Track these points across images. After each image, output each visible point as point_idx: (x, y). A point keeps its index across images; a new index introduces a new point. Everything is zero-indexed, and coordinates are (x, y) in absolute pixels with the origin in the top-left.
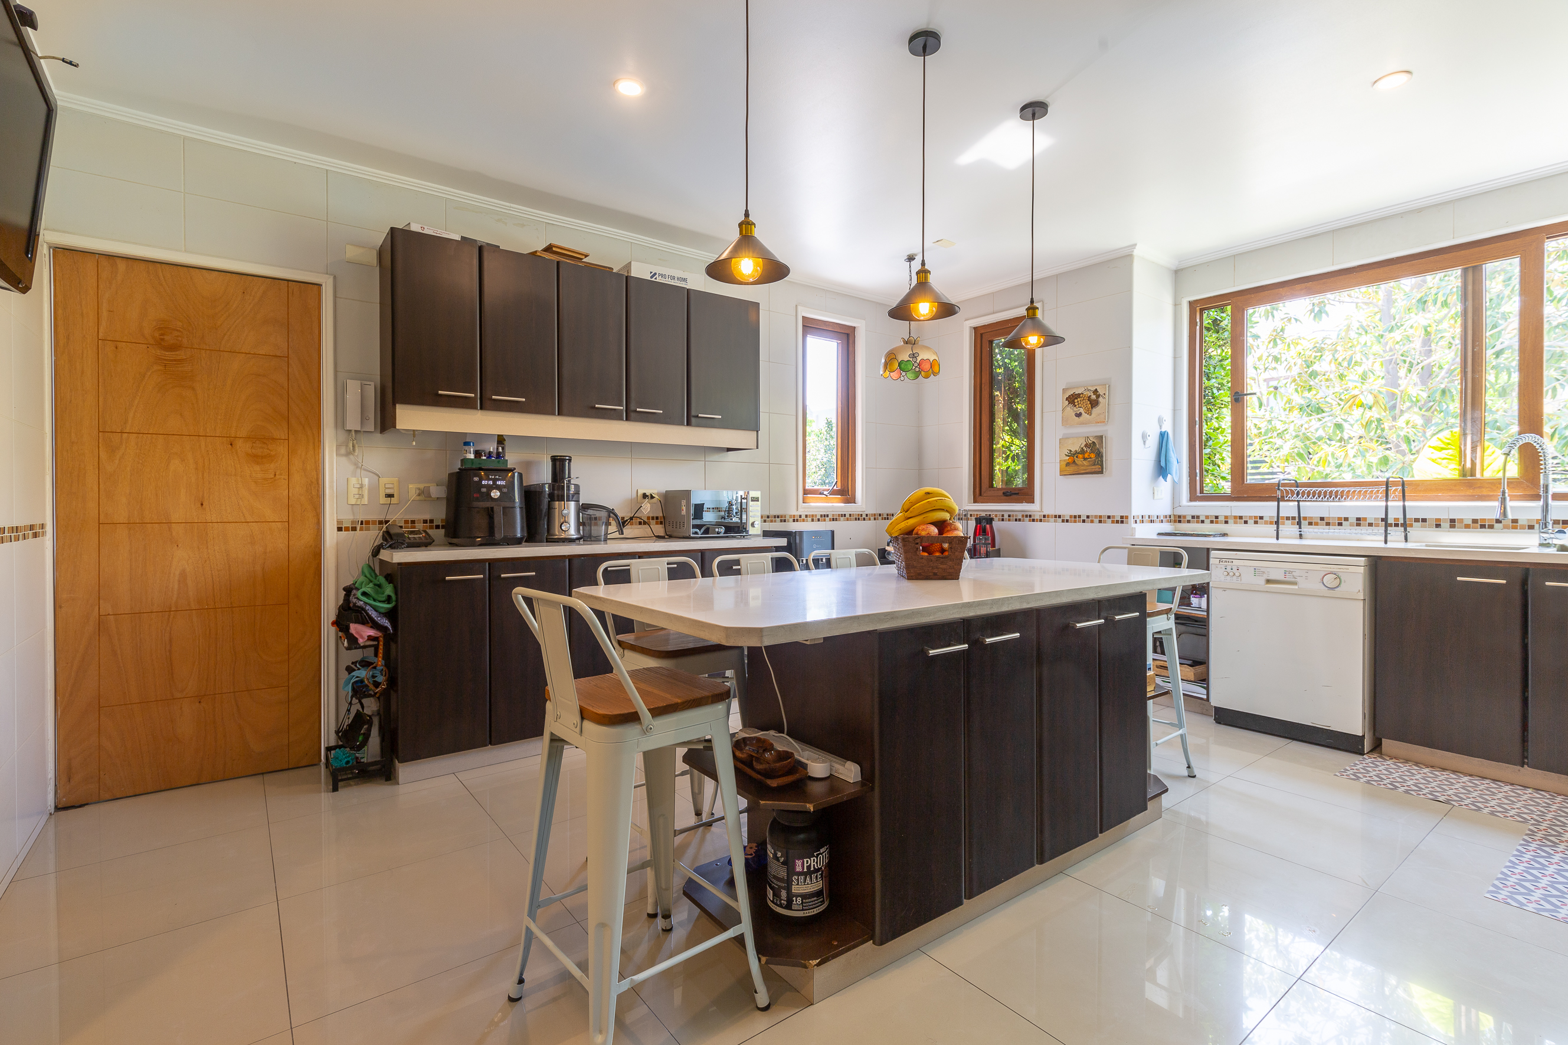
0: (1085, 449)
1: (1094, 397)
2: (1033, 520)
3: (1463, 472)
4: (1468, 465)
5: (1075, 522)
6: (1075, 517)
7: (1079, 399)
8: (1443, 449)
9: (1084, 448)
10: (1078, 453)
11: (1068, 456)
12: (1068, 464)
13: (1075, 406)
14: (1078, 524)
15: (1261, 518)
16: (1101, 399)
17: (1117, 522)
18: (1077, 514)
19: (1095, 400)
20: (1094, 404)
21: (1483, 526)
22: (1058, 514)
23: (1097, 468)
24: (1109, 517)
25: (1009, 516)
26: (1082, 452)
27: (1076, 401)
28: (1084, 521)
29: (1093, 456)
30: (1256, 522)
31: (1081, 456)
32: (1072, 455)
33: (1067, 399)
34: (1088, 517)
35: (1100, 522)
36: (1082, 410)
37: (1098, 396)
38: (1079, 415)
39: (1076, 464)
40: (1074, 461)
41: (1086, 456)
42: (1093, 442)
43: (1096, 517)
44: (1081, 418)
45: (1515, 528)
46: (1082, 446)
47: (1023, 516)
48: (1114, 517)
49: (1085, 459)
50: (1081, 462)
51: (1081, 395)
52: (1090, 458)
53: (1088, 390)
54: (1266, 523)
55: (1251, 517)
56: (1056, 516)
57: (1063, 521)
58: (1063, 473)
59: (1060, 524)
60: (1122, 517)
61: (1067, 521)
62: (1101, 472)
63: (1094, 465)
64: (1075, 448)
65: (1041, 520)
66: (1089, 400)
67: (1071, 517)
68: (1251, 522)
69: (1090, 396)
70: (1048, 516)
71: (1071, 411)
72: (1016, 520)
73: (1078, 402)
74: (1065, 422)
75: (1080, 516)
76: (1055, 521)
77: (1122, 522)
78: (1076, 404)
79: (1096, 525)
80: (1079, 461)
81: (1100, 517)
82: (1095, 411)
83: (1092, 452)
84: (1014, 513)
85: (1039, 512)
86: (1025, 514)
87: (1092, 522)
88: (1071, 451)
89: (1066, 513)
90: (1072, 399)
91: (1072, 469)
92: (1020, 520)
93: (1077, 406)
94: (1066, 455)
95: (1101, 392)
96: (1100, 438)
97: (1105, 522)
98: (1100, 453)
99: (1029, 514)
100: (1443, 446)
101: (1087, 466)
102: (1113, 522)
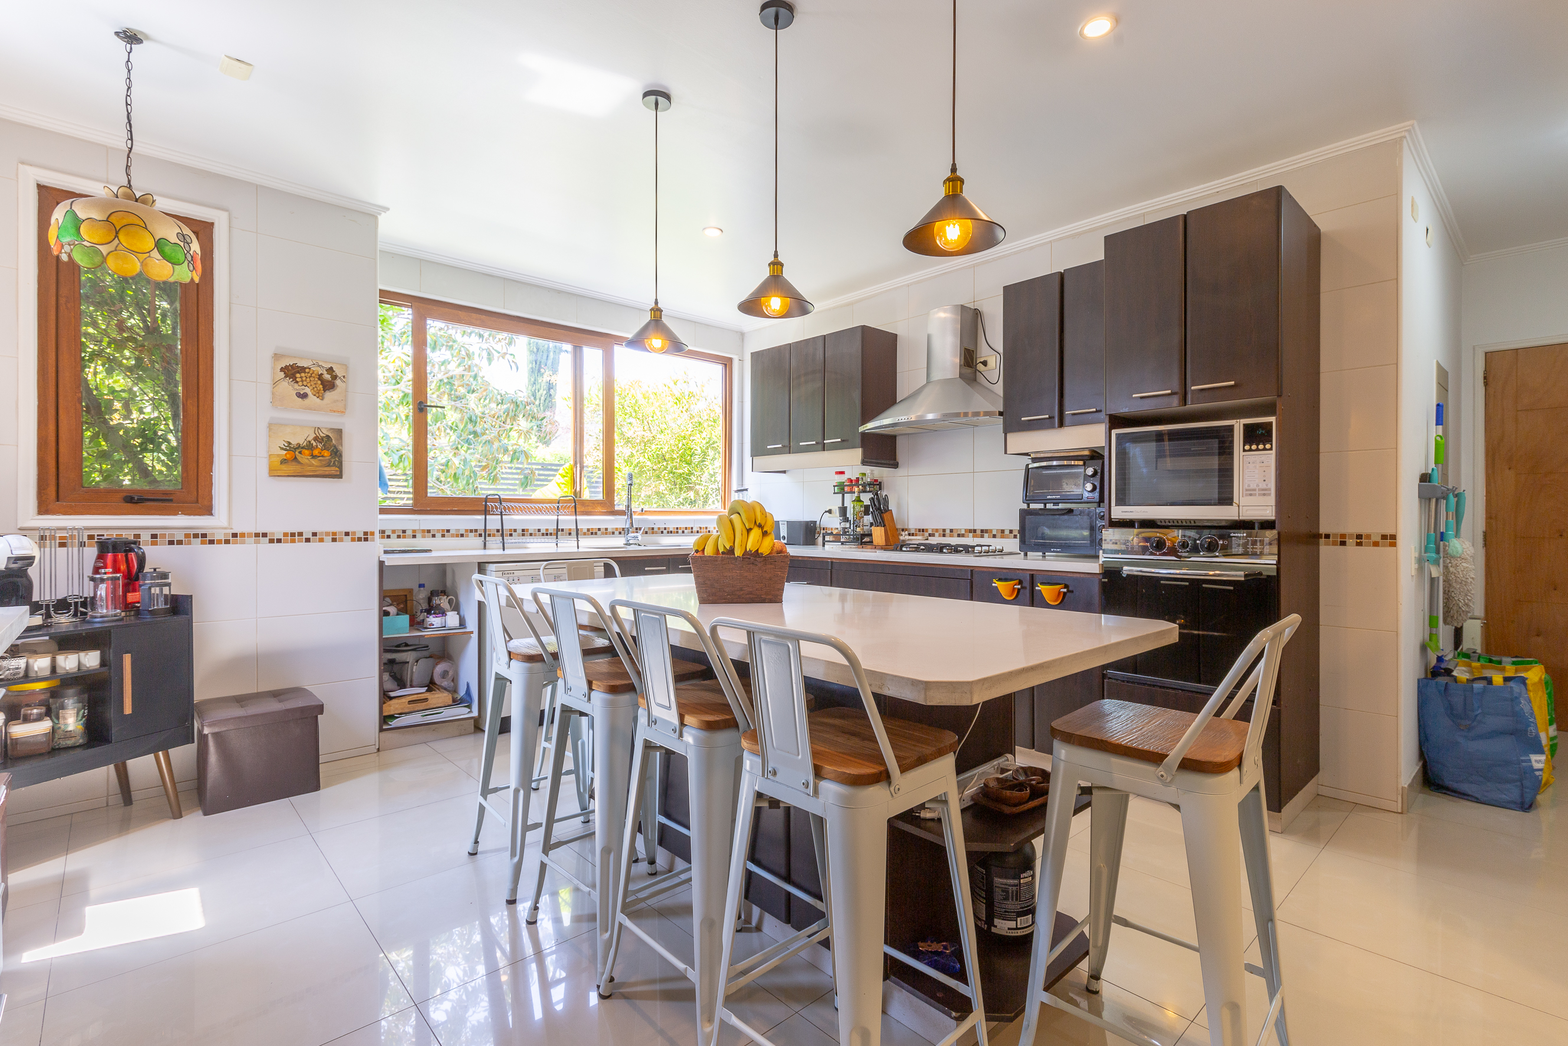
0: (314, 444)
1: (327, 377)
2: (212, 542)
3: (575, 493)
4: (578, 489)
5: (293, 541)
6: (293, 535)
7: (303, 375)
8: (564, 476)
9: (313, 442)
10: (303, 448)
11: (286, 450)
12: (284, 461)
13: (297, 382)
14: (297, 544)
15: (448, 531)
16: (338, 382)
17: (359, 539)
18: (296, 530)
19: (328, 381)
20: (328, 385)
21: (592, 533)
22: (261, 531)
23: (333, 470)
24: (347, 534)
25: (154, 536)
26: (309, 446)
27: (298, 375)
28: (308, 540)
29: (326, 453)
30: (443, 536)
31: (307, 452)
32: (289, 447)
33: (282, 370)
34: (315, 534)
35: (334, 540)
36: (307, 390)
37: (335, 377)
38: (304, 396)
39: (299, 462)
40: (296, 458)
41: (316, 452)
42: (328, 436)
43: (327, 534)
44: (307, 401)
45: (606, 534)
46: (310, 438)
47: (187, 536)
48: (354, 533)
49: (314, 457)
50: (307, 461)
51: (307, 370)
52: (323, 456)
53: (319, 366)
54: (453, 536)
55: (438, 531)
56: (257, 535)
57: (271, 541)
58: (273, 473)
59: (264, 545)
60: (366, 533)
61: (279, 541)
62: (340, 476)
63: (329, 466)
64: (298, 439)
65: (227, 542)
66: (319, 379)
67: (285, 535)
68: (438, 535)
69: (322, 374)
70: (243, 535)
71: (288, 388)
72: (171, 543)
73: (301, 377)
74: (276, 401)
75: (300, 534)
76: (257, 542)
77: (366, 540)
78: (297, 379)
79: (328, 544)
80: (304, 458)
81: (334, 534)
82: (329, 395)
83: (325, 448)
84: (167, 532)
85: (225, 528)
86: (192, 532)
87: (321, 540)
88: (289, 443)
89: (277, 529)
90: (292, 372)
91: (292, 468)
92: (180, 542)
93: (300, 383)
94: (282, 449)
95: (338, 371)
96: (339, 432)
97: (341, 540)
98: (337, 451)
99: (200, 532)
100: (565, 474)
101: (317, 466)
102: (353, 540)
